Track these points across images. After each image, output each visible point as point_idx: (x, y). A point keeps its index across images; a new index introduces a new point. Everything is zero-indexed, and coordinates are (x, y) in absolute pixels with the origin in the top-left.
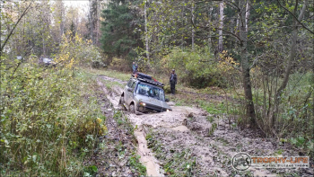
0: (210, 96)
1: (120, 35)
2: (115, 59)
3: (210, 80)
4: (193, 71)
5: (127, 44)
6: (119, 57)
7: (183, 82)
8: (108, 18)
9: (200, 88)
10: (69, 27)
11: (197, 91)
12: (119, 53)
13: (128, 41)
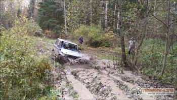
0: (101, 52)
1: (49, 17)
2: (47, 31)
3: (101, 43)
4: (92, 38)
5: (54, 23)
6: (48, 30)
7: (86, 44)
8: (42, 7)
9: (96, 47)
10: (17, 12)
11: (95, 49)
12: (49, 28)
13: (54, 21)
